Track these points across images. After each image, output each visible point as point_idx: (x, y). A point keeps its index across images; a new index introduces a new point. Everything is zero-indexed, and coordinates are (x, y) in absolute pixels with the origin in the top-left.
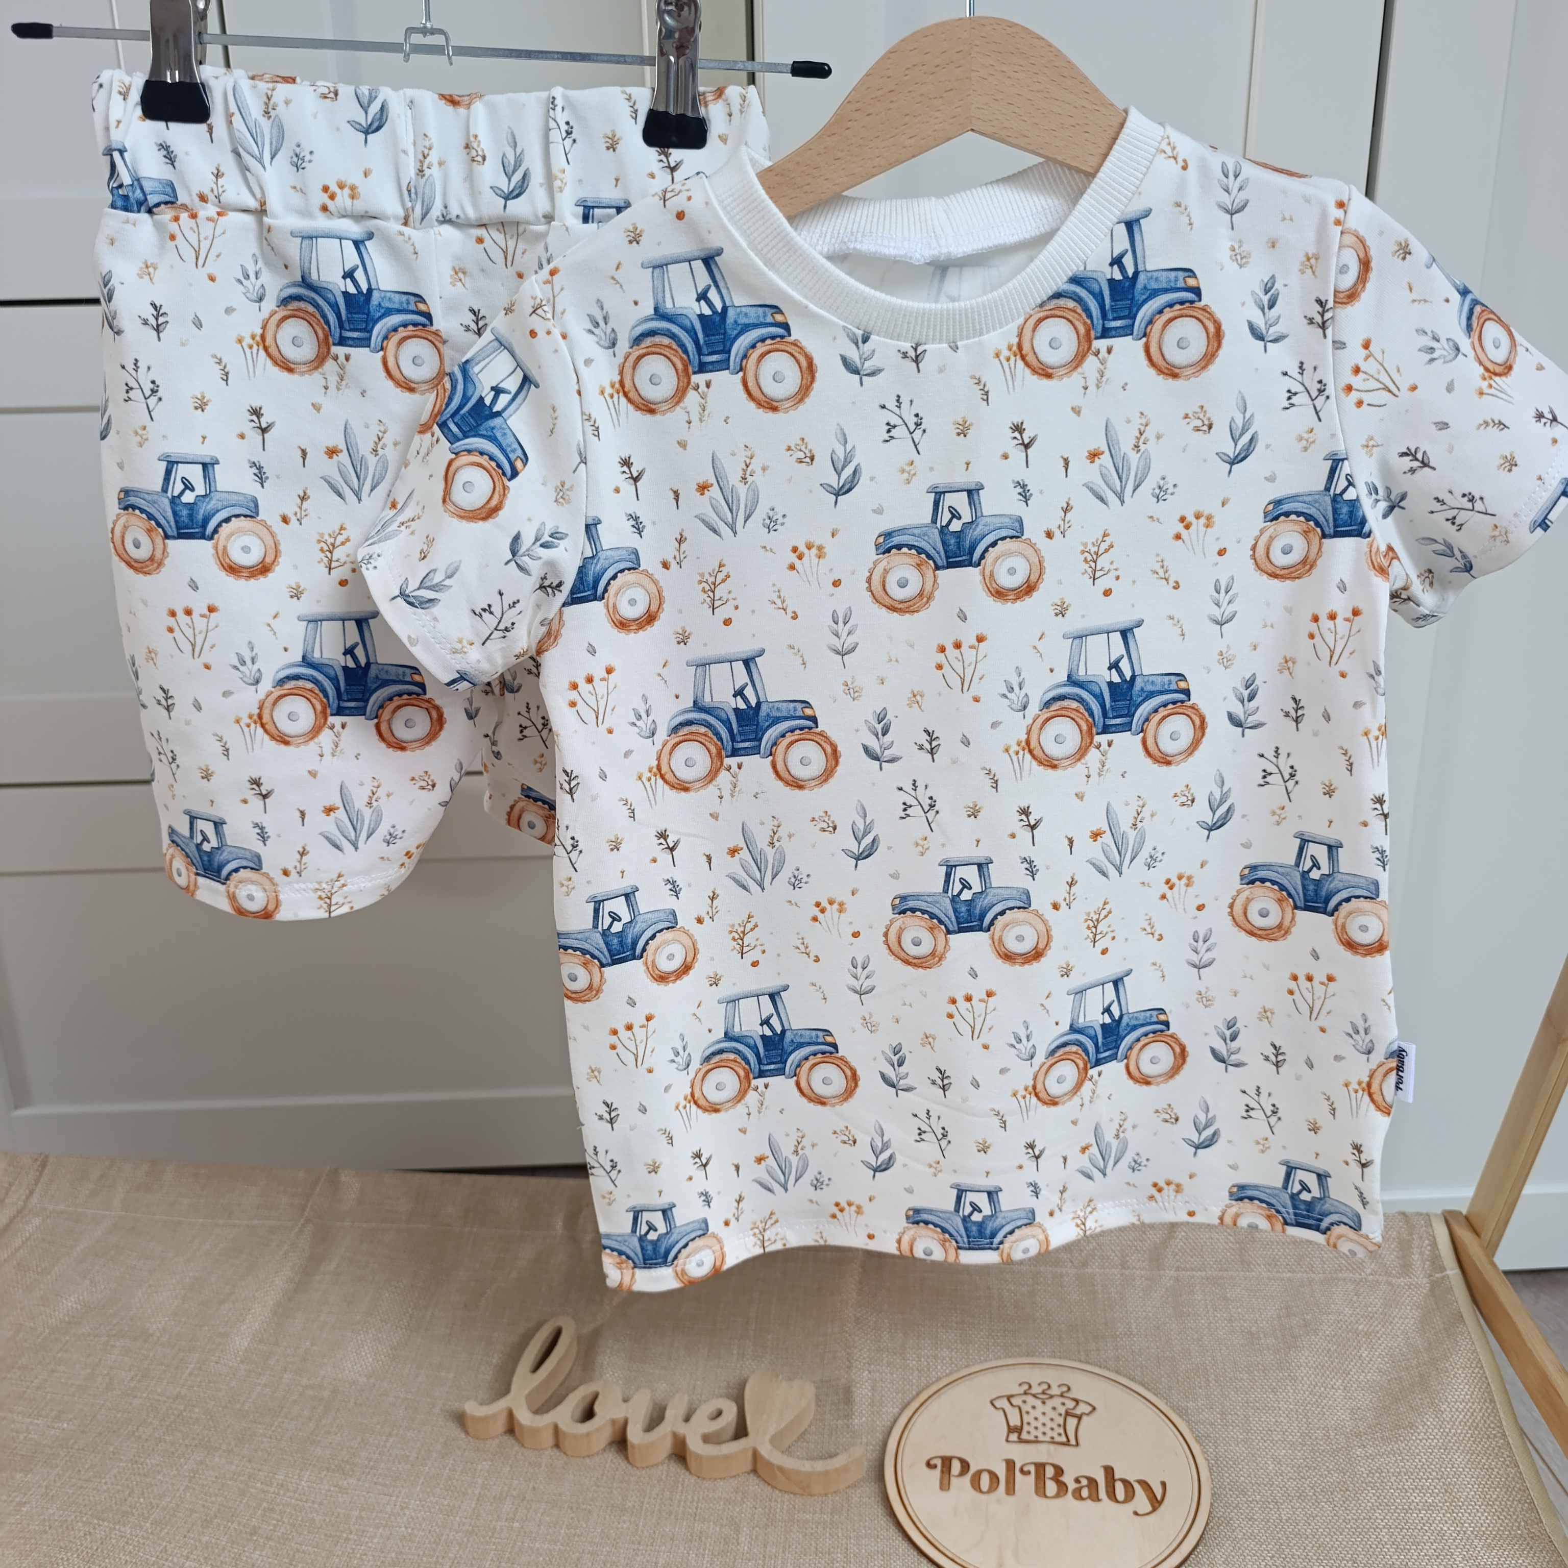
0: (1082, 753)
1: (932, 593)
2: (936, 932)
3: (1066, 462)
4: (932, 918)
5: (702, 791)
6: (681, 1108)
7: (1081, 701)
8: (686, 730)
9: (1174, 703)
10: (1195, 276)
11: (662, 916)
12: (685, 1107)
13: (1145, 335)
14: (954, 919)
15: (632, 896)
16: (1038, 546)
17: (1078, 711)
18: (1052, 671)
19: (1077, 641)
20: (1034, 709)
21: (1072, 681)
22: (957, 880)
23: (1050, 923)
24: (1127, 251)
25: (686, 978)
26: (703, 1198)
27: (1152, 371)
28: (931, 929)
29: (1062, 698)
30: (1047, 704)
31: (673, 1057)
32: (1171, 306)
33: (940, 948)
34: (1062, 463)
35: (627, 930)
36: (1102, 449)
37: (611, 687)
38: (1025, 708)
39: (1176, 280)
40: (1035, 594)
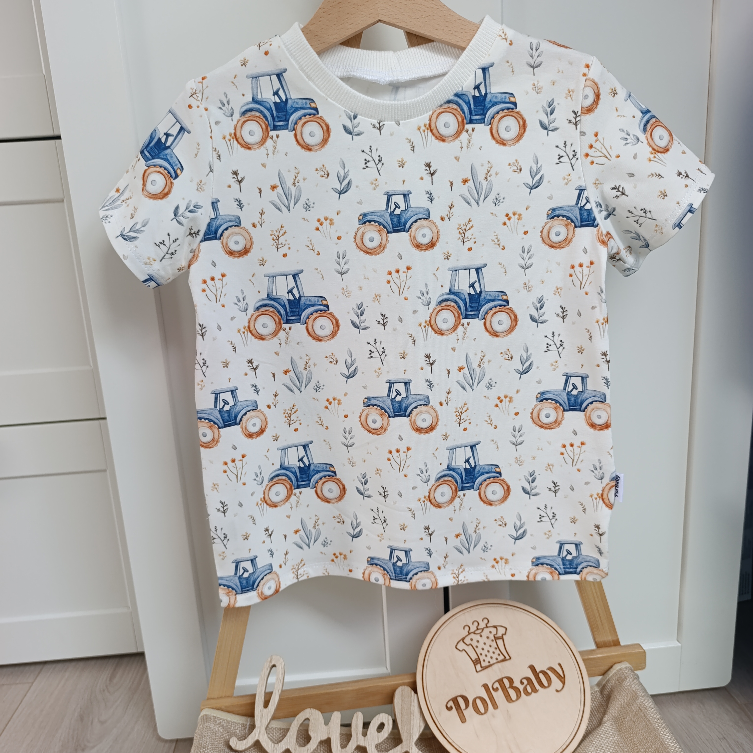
0: (455, 328)
1: (385, 245)
2: (383, 416)
3: (452, 184)
4: (382, 409)
5: (271, 340)
6: (259, 504)
7: (456, 302)
8: (263, 309)
9: (500, 306)
10: (514, 97)
11: (250, 403)
12: (261, 504)
13: (490, 124)
14: (392, 410)
15: (234, 392)
16: (437, 224)
17: (454, 307)
18: (442, 286)
19: (454, 272)
20: (433, 305)
21: (451, 292)
22: (394, 390)
23: (438, 413)
24: (482, 82)
25: (262, 436)
26: (270, 553)
27: (494, 142)
28: (381, 415)
29: (446, 300)
30: (440, 303)
31: (255, 478)
32: (503, 110)
33: (385, 425)
34: (449, 184)
35: (232, 410)
36: (469, 178)
37: (224, 284)
38: (429, 304)
39: (505, 98)
40: (435, 248)
